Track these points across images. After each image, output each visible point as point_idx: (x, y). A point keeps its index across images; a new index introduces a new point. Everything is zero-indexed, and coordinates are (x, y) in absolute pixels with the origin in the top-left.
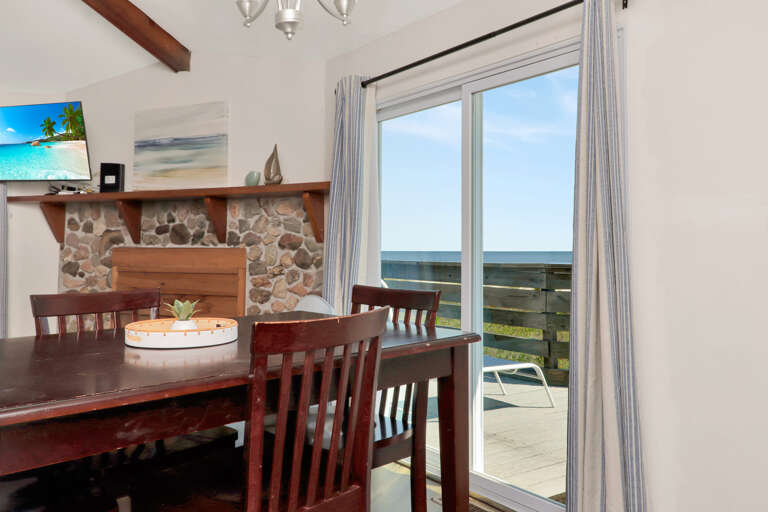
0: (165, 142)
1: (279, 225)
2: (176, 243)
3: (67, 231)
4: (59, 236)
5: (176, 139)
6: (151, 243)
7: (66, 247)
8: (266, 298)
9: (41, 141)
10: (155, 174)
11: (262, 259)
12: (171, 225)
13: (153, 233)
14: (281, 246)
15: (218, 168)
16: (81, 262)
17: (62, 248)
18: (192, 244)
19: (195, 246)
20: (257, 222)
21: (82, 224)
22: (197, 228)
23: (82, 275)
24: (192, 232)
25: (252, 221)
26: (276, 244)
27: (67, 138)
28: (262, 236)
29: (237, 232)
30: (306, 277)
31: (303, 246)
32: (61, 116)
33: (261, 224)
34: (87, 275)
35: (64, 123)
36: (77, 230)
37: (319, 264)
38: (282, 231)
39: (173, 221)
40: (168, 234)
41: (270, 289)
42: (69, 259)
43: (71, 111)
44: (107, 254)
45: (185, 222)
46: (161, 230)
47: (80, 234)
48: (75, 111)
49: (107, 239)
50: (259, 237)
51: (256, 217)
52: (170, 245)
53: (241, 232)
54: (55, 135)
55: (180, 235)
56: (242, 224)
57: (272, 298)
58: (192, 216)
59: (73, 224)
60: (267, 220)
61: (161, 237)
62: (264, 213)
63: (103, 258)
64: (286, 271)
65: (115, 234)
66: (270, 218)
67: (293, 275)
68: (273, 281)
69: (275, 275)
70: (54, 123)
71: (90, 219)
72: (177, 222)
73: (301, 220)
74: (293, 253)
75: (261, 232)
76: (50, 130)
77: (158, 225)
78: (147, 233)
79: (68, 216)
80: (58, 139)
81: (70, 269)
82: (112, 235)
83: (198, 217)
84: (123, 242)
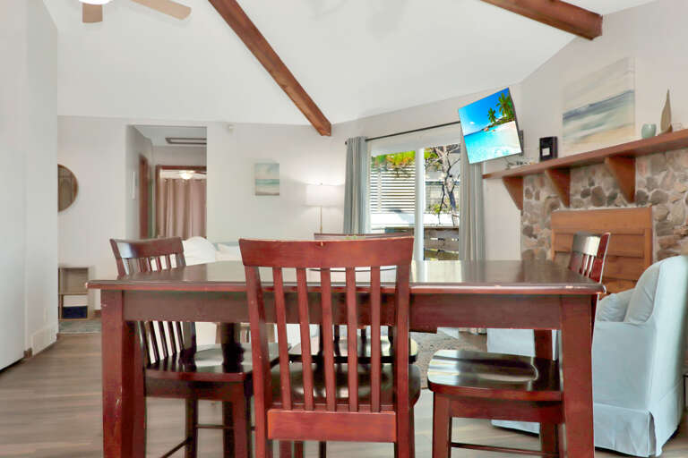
0: (584, 109)
2: (595, 205)
3: (525, 199)
4: (520, 205)
6: (578, 207)
7: (525, 213)
9: (489, 127)
11: (670, 218)
12: (592, 188)
13: (579, 197)
15: (625, 127)
16: (534, 226)
17: (522, 214)
18: (608, 206)
19: (610, 208)
20: (664, 179)
21: (534, 193)
22: (612, 190)
23: (535, 237)
24: (607, 194)
25: (659, 178)
26: (684, 201)
27: (504, 121)
28: (669, 193)
29: (645, 190)
32: (498, 105)
33: (668, 181)
34: (539, 237)
35: (500, 110)
36: (531, 198)
39: (593, 184)
40: (590, 198)
42: (526, 223)
43: (504, 99)
44: (549, 218)
45: (602, 185)
46: (585, 194)
47: (533, 201)
48: (506, 98)
50: (667, 195)
51: (663, 174)
52: (592, 208)
53: (649, 190)
54: (496, 121)
55: (597, 198)
56: (650, 180)
58: (608, 178)
59: (529, 194)
60: (674, 176)
61: (585, 200)
62: (671, 169)
63: (546, 221)
65: (554, 200)
66: (676, 174)
68: (681, 242)
69: (683, 236)
70: (494, 111)
71: (538, 189)
72: (596, 185)
75: (668, 190)
76: (493, 118)
77: (582, 189)
78: (575, 198)
79: (525, 187)
80: (499, 123)
81: (528, 232)
82: (551, 201)
83: (613, 179)
84: (560, 206)
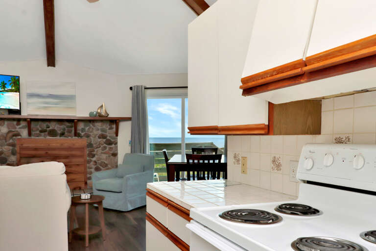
1: (98, 130)
2: (50, 136)
5: (50, 95)
6: (37, 136)
8: (94, 156)
10: (39, 108)
11: (92, 142)
12: (48, 129)
13: (38, 132)
14: (99, 137)
19: (61, 138)
20: (89, 129)
22: (62, 130)
24: (59, 132)
25: (87, 128)
26: (97, 137)
27: (11, 91)
28: (91, 134)
29: (81, 132)
30: (111, 148)
31: (108, 138)
33: (91, 130)
35: (10, 84)
37: (116, 144)
38: (100, 132)
39: (49, 127)
40: (46, 133)
41: (95, 153)
43: (15, 79)
44: (11, 141)
45: (56, 128)
46: (43, 131)
49: (11, 134)
50: (90, 135)
52: (48, 137)
54: (6, 89)
56: (83, 130)
57: (96, 156)
58: (59, 126)
60: (93, 128)
61: (43, 134)
62: (91, 126)
63: (7, 143)
64: (102, 146)
67: (105, 148)
68: (96, 150)
69: (97, 148)
70: (6, 84)
72: (51, 128)
73: (108, 128)
74: (104, 140)
77: (40, 129)
78: (35, 132)
80: (6, 91)
82: (14, 133)
83: (62, 127)
84: (21, 136)
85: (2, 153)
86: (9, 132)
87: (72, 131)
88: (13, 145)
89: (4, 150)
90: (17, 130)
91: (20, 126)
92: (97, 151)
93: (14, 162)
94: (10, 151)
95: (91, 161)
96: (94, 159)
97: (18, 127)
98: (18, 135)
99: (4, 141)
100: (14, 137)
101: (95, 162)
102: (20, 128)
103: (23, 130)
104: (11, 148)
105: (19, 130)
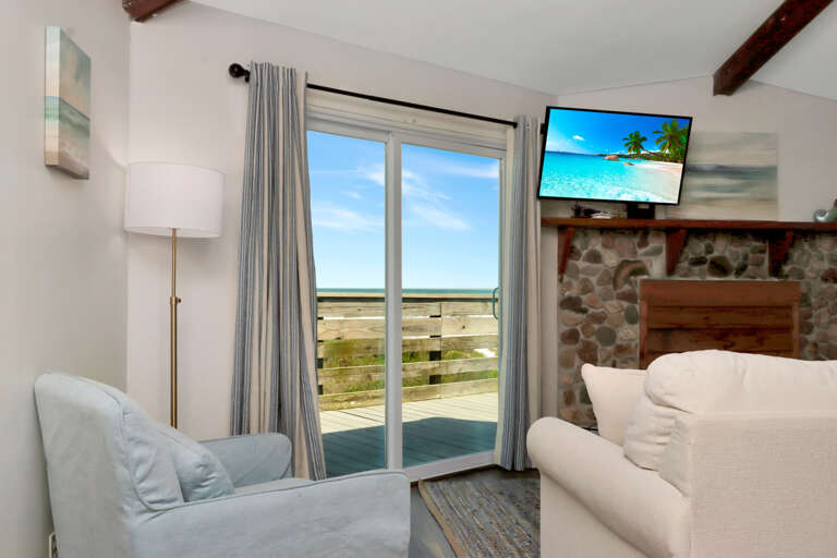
1: (823, 258)
2: (714, 274)
6: (686, 276)
7: (566, 278)
8: (810, 329)
12: (709, 256)
13: (687, 264)
14: (825, 280)
15: (770, 201)
16: (584, 298)
17: (560, 280)
18: (737, 277)
19: (740, 279)
20: (800, 256)
21: (584, 253)
22: (741, 260)
23: (585, 311)
24: (735, 264)
26: (819, 278)
28: (807, 269)
33: (805, 258)
34: (591, 311)
35: (659, 141)
36: (578, 259)
38: (826, 265)
39: (711, 252)
40: (706, 266)
41: (813, 320)
42: (573, 292)
44: (626, 288)
45: (727, 254)
46: (699, 261)
47: (580, 263)
49: (626, 271)
50: (804, 271)
51: (799, 251)
52: (709, 278)
54: (642, 152)
55: (719, 267)
57: (816, 330)
58: (733, 248)
59: (574, 252)
60: (810, 254)
61: (696, 269)
62: (806, 247)
63: (619, 291)
65: (638, 265)
66: (813, 253)
68: (815, 313)
69: (820, 307)
70: (644, 139)
71: (599, 248)
72: (716, 254)
74: (836, 286)
75: (806, 266)
77: (691, 256)
78: (680, 265)
81: (569, 304)
82: (634, 266)
83: (741, 250)
84: (648, 274)
85: (604, 319)
86: (624, 264)
87: (763, 260)
88: (630, 297)
89: (611, 310)
90: (638, 258)
91: (648, 249)
92: (819, 316)
93: (632, 340)
94: (623, 313)
95: (806, 342)
96: (812, 337)
97: (641, 251)
98: (642, 271)
99: (611, 286)
100: (632, 278)
101: (815, 345)
102: (646, 254)
103: (652, 258)
104: (625, 304)
105: (644, 259)
